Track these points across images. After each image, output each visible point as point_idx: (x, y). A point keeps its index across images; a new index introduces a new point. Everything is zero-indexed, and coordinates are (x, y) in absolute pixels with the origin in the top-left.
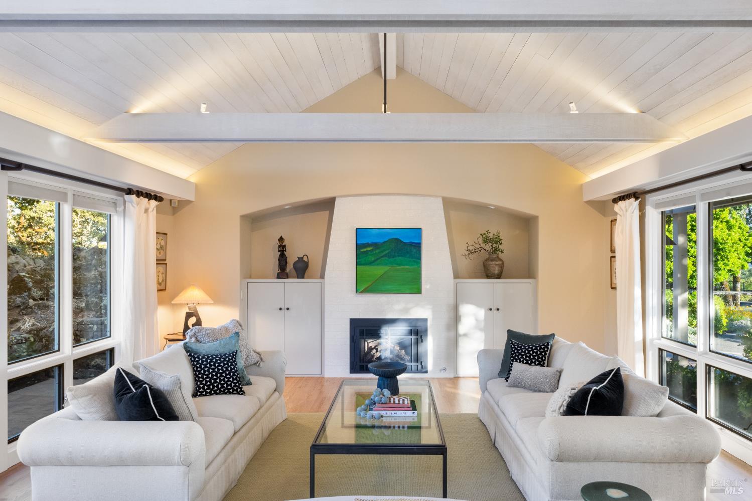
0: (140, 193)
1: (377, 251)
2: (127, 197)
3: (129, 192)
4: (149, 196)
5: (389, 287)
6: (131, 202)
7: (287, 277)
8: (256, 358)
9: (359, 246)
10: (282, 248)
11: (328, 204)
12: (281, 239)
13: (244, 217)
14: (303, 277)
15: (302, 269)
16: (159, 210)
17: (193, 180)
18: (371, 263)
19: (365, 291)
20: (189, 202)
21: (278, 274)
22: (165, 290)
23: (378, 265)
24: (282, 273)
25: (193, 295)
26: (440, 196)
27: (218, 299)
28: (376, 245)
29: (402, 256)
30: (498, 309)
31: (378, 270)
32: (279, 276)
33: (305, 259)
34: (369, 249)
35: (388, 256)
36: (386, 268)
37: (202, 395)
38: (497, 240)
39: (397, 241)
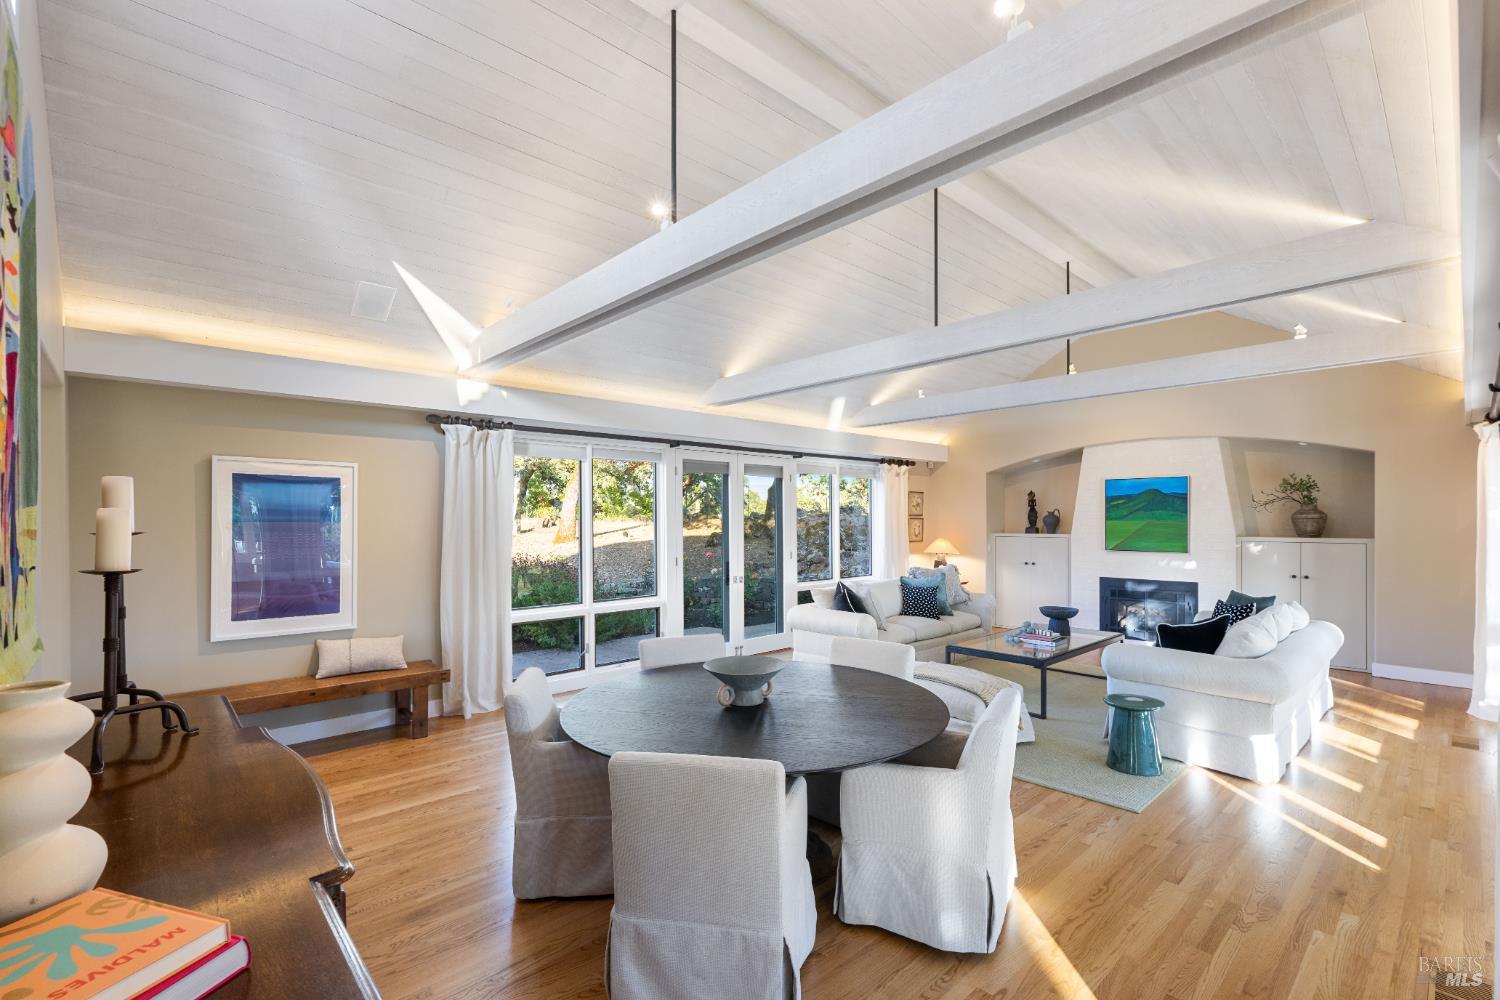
0: (891, 461)
1: (1131, 504)
2: (881, 466)
3: (882, 461)
4: (900, 462)
5: (1144, 544)
6: (883, 469)
7: (1037, 531)
8: (964, 597)
9: (1109, 500)
10: (1032, 503)
11: (1076, 456)
12: (1031, 494)
13: (991, 474)
14: (1054, 532)
15: (1054, 524)
16: (910, 473)
17: (945, 443)
18: (1122, 518)
19: (1117, 548)
20: (943, 463)
21: (1027, 529)
22: (922, 541)
23: (1132, 519)
24: (1032, 528)
25: (940, 546)
26: (1215, 437)
27: (964, 550)
28: (1129, 498)
29: (1161, 509)
30: (1307, 577)
31: (1132, 525)
32: (1028, 531)
33: (1056, 513)
34: (1121, 502)
35: (1145, 509)
36: (1143, 523)
37: (905, 614)
38: (1307, 487)
39: (1156, 492)
